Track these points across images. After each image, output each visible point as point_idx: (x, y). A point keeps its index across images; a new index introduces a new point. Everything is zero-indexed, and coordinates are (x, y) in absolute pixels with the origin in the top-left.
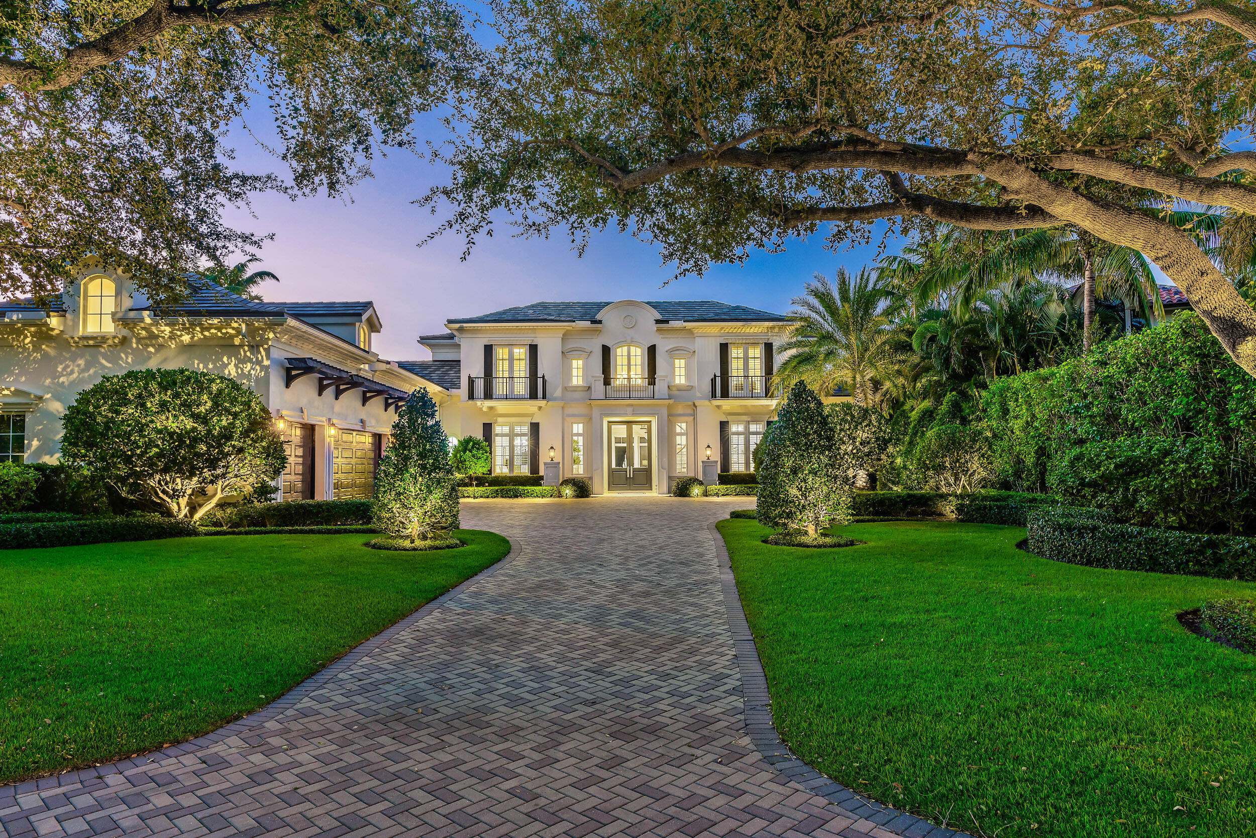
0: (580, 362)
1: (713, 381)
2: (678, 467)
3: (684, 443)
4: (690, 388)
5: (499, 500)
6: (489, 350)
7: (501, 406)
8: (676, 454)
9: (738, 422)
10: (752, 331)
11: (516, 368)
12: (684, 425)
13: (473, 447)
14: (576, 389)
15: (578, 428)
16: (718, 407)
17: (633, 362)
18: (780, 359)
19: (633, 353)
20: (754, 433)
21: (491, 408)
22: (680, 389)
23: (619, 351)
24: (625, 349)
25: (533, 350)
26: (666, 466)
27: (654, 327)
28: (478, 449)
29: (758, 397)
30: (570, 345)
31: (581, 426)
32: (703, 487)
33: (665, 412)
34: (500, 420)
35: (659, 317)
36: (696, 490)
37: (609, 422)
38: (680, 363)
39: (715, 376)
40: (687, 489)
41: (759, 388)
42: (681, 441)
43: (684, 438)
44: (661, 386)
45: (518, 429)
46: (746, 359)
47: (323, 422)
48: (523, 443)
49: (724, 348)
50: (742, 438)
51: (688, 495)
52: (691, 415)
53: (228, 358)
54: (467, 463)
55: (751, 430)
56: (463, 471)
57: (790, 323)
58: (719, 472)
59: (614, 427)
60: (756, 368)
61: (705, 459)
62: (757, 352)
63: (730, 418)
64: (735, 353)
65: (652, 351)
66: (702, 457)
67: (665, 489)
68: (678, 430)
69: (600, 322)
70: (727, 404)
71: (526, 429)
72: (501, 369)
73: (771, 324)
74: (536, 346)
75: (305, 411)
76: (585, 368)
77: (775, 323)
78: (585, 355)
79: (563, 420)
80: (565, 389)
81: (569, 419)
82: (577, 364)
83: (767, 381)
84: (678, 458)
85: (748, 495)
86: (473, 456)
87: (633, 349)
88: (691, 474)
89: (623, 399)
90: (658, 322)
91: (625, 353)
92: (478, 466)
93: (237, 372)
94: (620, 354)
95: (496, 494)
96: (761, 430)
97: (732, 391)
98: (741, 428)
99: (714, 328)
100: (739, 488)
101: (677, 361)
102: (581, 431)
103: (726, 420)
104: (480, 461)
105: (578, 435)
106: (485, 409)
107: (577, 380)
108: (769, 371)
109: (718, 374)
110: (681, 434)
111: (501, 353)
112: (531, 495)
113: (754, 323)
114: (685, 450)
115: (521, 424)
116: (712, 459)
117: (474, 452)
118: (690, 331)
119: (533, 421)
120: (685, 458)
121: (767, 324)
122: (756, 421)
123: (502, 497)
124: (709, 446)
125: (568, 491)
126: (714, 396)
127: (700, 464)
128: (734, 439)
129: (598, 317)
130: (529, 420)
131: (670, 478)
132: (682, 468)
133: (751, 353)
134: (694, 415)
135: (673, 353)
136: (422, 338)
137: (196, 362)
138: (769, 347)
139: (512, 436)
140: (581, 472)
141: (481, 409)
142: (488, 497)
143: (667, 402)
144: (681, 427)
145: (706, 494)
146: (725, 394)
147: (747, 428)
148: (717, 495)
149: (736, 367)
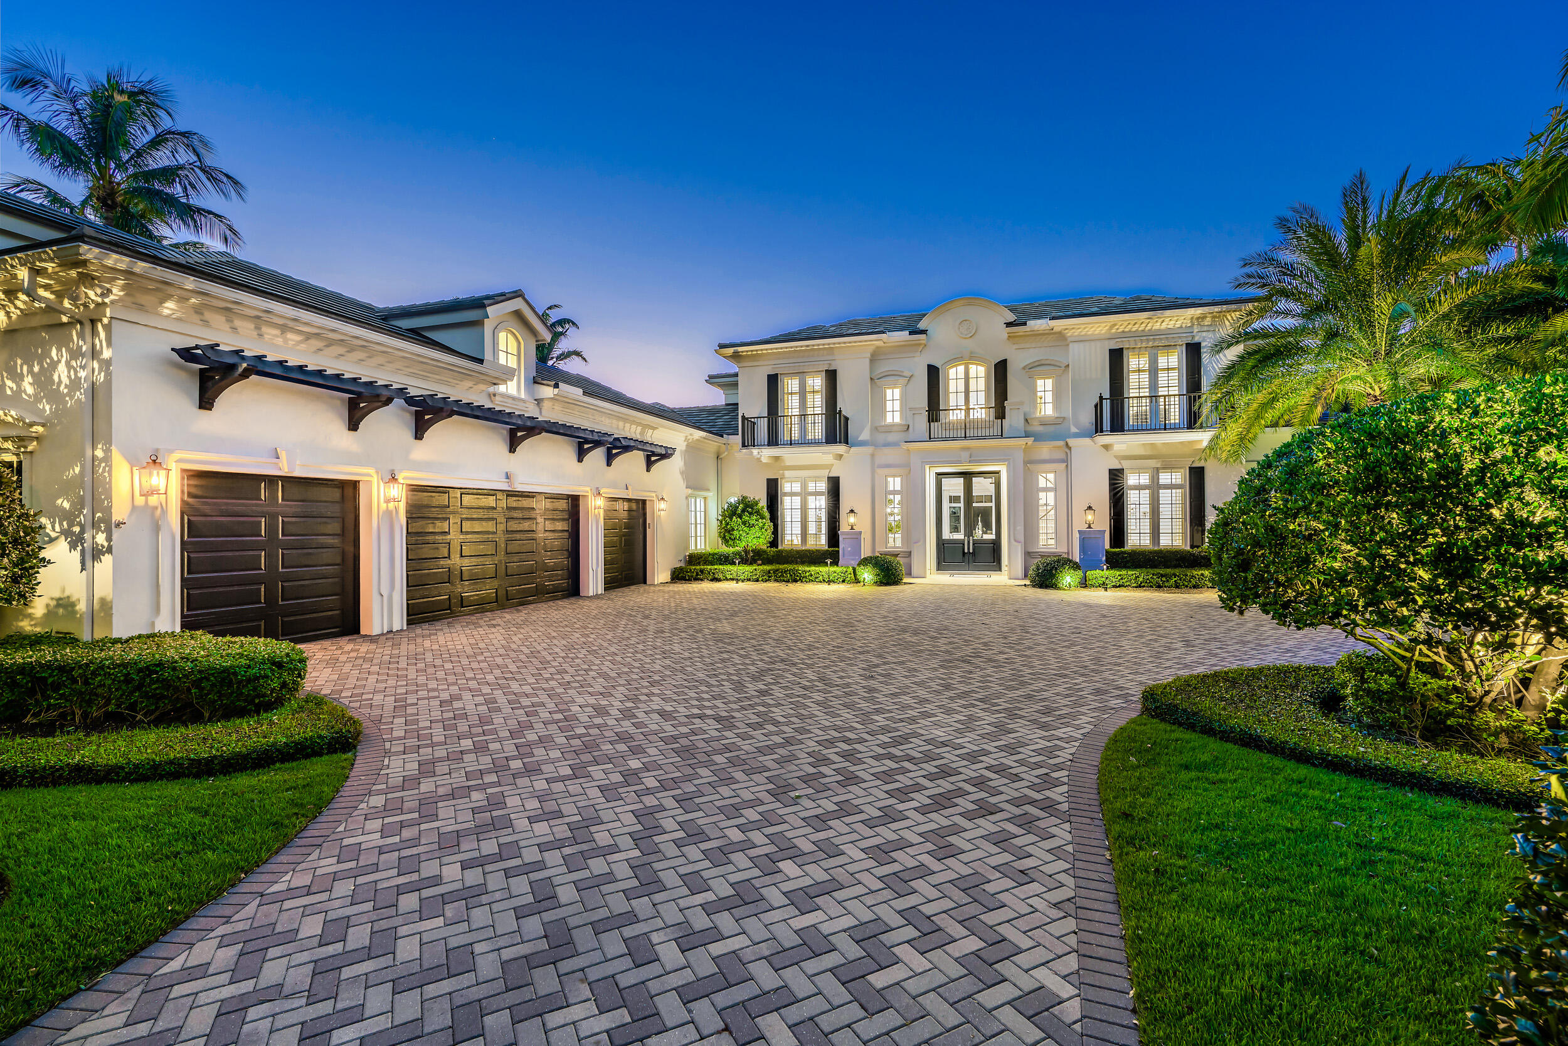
0: (897, 392)
1: (1099, 407)
2: (1042, 537)
3: (1051, 501)
4: (1059, 421)
5: (772, 585)
6: (773, 381)
7: (788, 455)
8: (1038, 520)
9: (1139, 470)
10: (1164, 326)
11: (809, 404)
12: (1051, 476)
13: (743, 511)
14: (890, 429)
15: (895, 483)
16: (1106, 447)
17: (972, 387)
18: (1214, 365)
19: (972, 373)
20: (1166, 487)
21: (777, 458)
22: (1044, 422)
23: (952, 373)
24: (961, 369)
25: (831, 377)
26: (1022, 539)
27: (1005, 332)
28: (751, 514)
29: (1175, 428)
30: (883, 367)
31: (898, 480)
32: (1080, 573)
33: (1020, 457)
34: (787, 473)
35: (1011, 317)
36: (1068, 578)
37: (938, 474)
38: (1045, 386)
39: (1101, 398)
40: (1053, 576)
41: (1175, 415)
42: (1047, 499)
43: (1051, 495)
44: (1013, 419)
45: (811, 487)
46: (1154, 371)
47: (370, 475)
48: (819, 505)
49: (1116, 357)
50: (1145, 495)
51: (1054, 586)
52: (1062, 461)
53: (59, 350)
54: (735, 533)
55: (1161, 482)
56: (731, 542)
57: (1233, 306)
58: (1107, 546)
59: (945, 481)
60: (1172, 383)
61: (1084, 527)
62: (1173, 360)
63: (1125, 464)
64: (1135, 362)
65: (1001, 370)
66: (1079, 525)
67: (1020, 572)
68: (1042, 483)
69: (924, 332)
70: (1122, 443)
71: (823, 486)
72: (791, 405)
73: (1198, 311)
74: (835, 371)
75: (283, 455)
76: (904, 399)
77: (1206, 309)
78: (903, 381)
79: (873, 472)
80: (876, 429)
81: (881, 472)
82: (893, 396)
83: (1191, 402)
84: (1042, 524)
85: (1159, 587)
86: (744, 523)
87: (973, 369)
88: (1062, 549)
89: (954, 439)
90: (1009, 324)
91: (961, 374)
92: (750, 537)
93: (69, 377)
94: (954, 378)
95: (768, 577)
96: (1179, 481)
97: (1130, 419)
98: (1145, 479)
99: (1099, 327)
100: (1142, 575)
101: (1040, 383)
102: (898, 488)
103: (1119, 467)
104: (753, 530)
105: (894, 492)
106: (764, 460)
107: (893, 415)
108: (1194, 384)
109: (1106, 395)
110: (1046, 490)
111: (791, 385)
112: (814, 579)
113: (1168, 313)
114: (1053, 512)
115: (816, 479)
116: (1095, 527)
117: (745, 518)
118: (1061, 336)
119: (831, 475)
120: (1052, 524)
121: (1191, 312)
122: (1169, 467)
123: (776, 580)
124: (1090, 508)
125: (867, 574)
126: (1099, 429)
127: (1076, 536)
128: (1132, 497)
129: (922, 325)
130: (825, 473)
131: (1028, 555)
132: (1048, 541)
133: (1162, 362)
134: (1066, 461)
135: (1035, 369)
136: (711, 377)
137: (19, 362)
138: (1194, 351)
139: (804, 495)
140: (899, 543)
141: (759, 460)
142: (757, 580)
143: (1022, 442)
144: (1046, 479)
145: (1084, 584)
146: (1118, 426)
147: (1155, 478)
148: (1104, 586)
149: (1136, 384)
